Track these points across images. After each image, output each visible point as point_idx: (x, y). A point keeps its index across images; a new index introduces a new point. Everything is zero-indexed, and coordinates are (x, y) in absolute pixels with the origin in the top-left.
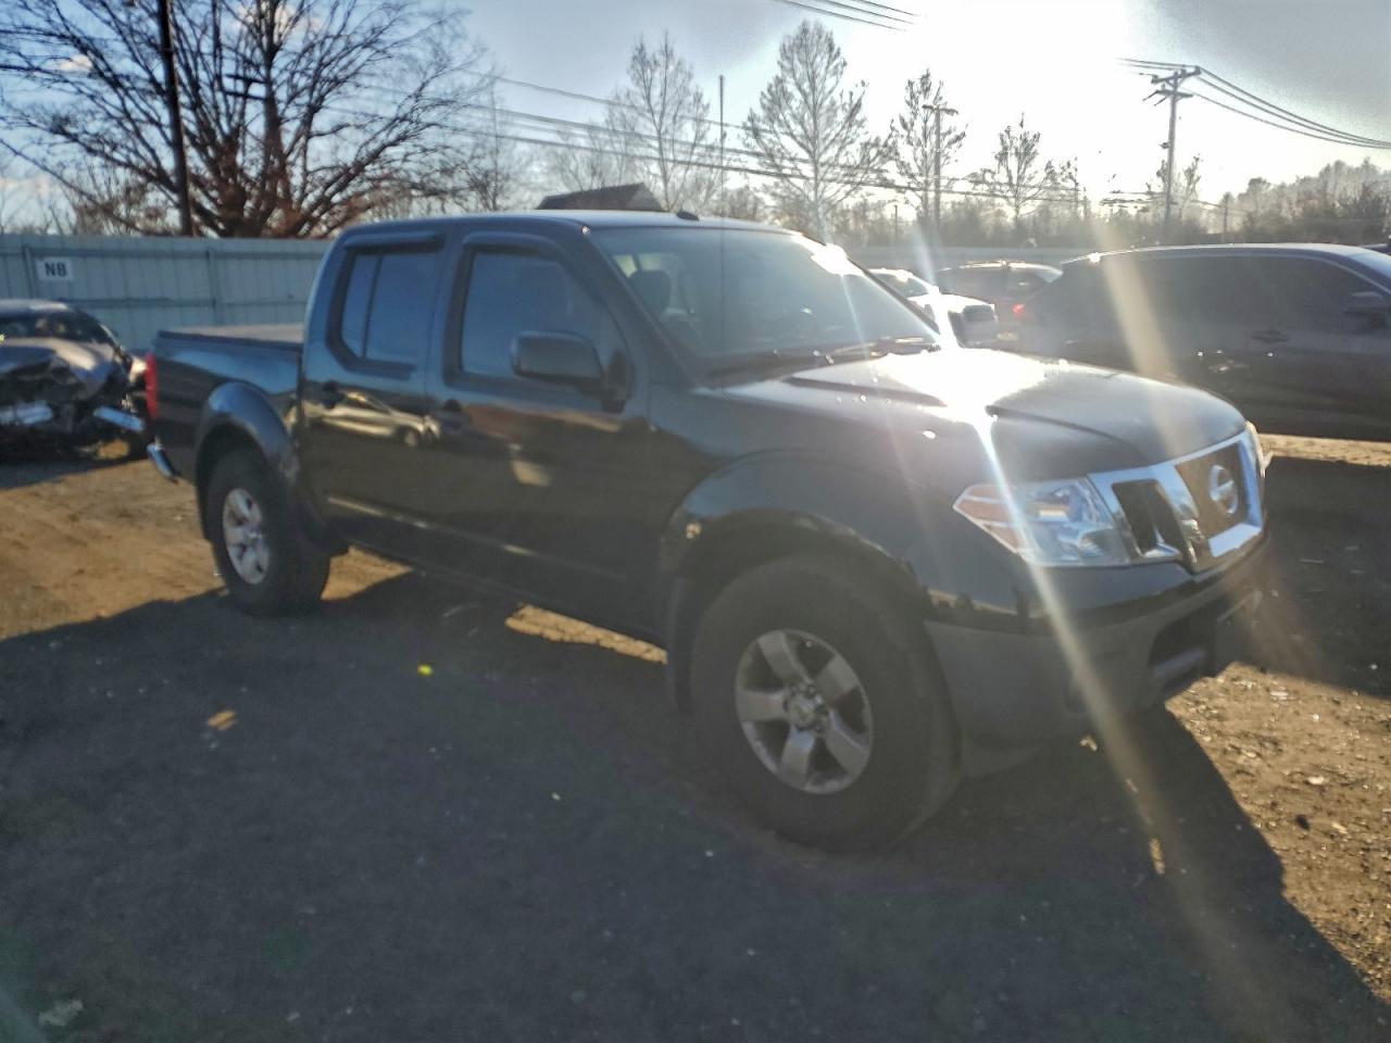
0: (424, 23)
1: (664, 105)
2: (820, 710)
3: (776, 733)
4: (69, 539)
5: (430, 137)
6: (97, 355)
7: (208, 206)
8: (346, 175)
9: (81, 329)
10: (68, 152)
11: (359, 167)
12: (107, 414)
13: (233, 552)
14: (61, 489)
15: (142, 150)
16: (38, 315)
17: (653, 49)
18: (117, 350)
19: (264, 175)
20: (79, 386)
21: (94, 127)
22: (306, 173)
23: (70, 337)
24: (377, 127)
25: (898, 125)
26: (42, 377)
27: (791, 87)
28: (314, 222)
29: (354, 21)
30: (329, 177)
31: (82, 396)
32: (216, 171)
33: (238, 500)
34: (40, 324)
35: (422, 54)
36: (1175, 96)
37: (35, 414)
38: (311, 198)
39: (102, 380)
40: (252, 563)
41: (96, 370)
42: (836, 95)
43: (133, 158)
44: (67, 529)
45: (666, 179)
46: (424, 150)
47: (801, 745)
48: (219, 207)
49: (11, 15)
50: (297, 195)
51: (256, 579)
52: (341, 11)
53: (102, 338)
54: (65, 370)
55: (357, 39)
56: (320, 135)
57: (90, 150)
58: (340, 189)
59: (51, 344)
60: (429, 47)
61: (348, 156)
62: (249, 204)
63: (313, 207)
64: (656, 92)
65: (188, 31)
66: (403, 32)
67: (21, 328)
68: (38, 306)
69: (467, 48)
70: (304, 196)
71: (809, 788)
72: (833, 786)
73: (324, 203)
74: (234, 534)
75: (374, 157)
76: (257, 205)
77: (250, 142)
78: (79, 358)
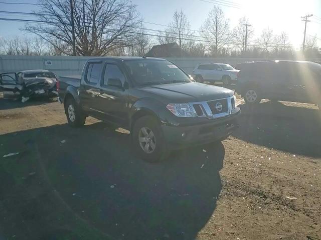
0: (127, 8)
1: (181, 26)
2: (149, 140)
3: (144, 144)
4: (45, 114)
5: (127, 34)
6: (53, 81)
7: (81, 49)
8: (109, 42)
9: (51, 75)
10: (53, 38)
11: (112, 40)
12: (54, 92)
13: (70, 116)
14: (45, 106)
15: (68, 37)
16: (43, 73)
17: (179, 13)
18: (57, 80)
19: (92, 42)
20: (49, 86)
21: (58, 33)
22: (101, 41)
23: (49, 77)
24: (116, 32)
25: (237, 29)
26: (43, 85)
27: (211, 20)
28: (102, 52)
29: (113, 8)
30: (106, 42)
31: (50, 88)
32: (82, 42)
33: (70, 106)
34: (44, 74)
35: (127, 15)
36: (306, 21)
37: (42, 92)
38: (102, 47)
39: (54, 85)
40: (72, 118)
41: (53, 83)
42: (222, 22)
43: (66, 39)
44: (45, 113)
45: (180, 42)
46: (126, 36)
47: (148, 146)
48: (83, 49)
49: (43, 9)
50: (99, 46)
51: (73, 121)
52: (109, 7)
53: (55, 77)
54: (47, 83)
55: (113, 12)
56: (104, 33)
57: (58, 38)
58: (108, 45)
59: (45, 78)
60: (128, 14)
61: (110, 37)
62: (89, 48)
63: (102, 49)
64: (179, 22)
65: (78, 12)
66: (123, 10)
67: (40, 75)
68: (44, 71)
69: (136, 13)
70: (100, 46)
71: (148, 152)
72: (151, 152)
73: (105, 48)
74: (70, 113)
75: (115, 38)
76: (91, 48)
77: (89, 35)
78: (50, 81)
